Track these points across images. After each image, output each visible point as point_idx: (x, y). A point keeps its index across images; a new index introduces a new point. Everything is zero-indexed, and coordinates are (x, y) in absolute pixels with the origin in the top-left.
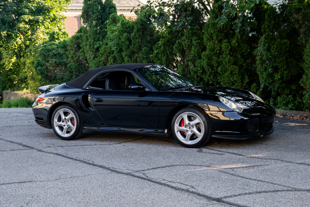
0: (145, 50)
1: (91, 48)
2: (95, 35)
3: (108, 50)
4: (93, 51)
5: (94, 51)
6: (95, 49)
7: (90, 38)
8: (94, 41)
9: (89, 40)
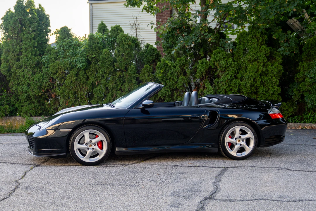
0: (132, 68)
1: (30, 63)
2: (32, 47)
3: (64, 66)
4: (31, 67)
5: (33, 66)
6: (35, 65)
7: (26, 52)
8: (32, 55)
9: (24, 54)
